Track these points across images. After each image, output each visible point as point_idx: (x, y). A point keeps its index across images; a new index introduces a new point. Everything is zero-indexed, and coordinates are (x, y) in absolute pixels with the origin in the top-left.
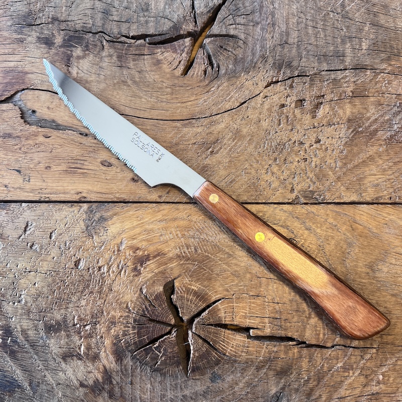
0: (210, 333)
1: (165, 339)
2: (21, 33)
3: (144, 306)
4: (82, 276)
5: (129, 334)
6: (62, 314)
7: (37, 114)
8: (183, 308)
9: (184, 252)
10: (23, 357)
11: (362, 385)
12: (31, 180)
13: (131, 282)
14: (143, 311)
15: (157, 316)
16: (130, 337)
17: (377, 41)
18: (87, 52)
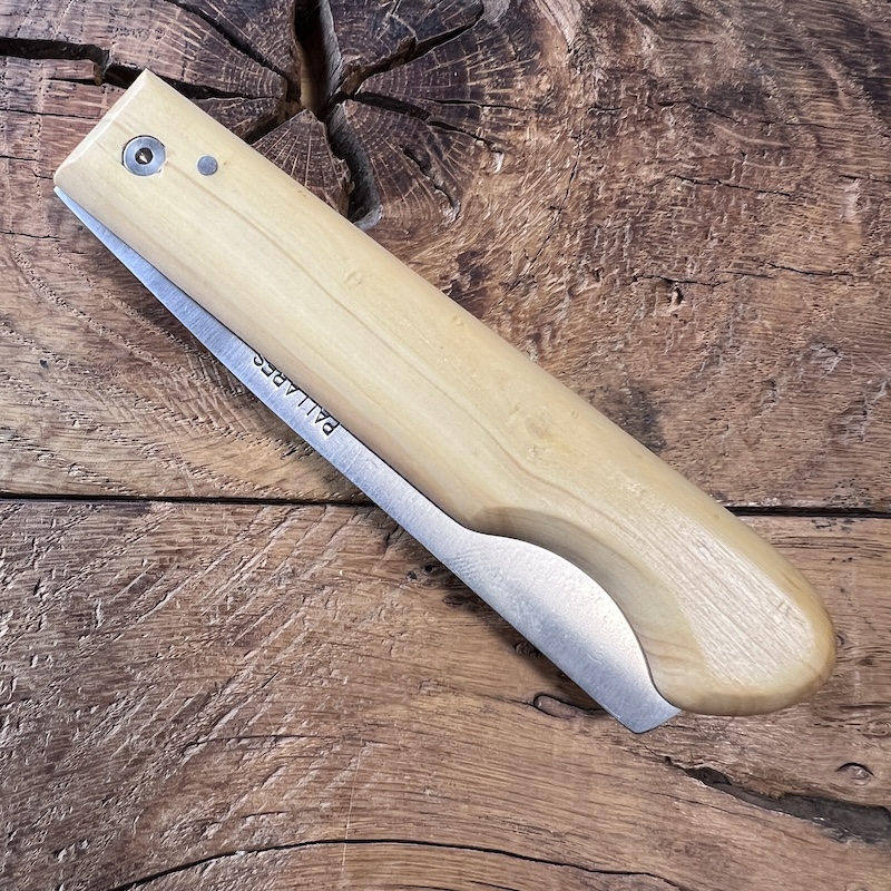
0: (231, 73)
1: (374, 59)
3: (446, 156)
4: (656, 258)
5: (490, 75)
6: (712, 142)
8: (315, 149)
10: (820, 19)
13: (491, 234)
14: (447, 144)
15: (400, 126)
16: (487, 66)
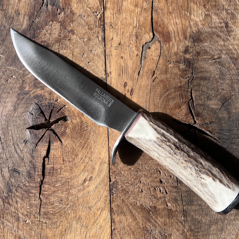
0: (47, 138)
1: (44, 118)
2: (190, 38)
3: (58, 107)
7: (148, 50)
8: (58, 125)
9: (84, 125)
11: (23, 212)
12: (116, 50)
14: (56, 107)
15: (54, 114)
16: (44, 102)
17: (201, 224)
18: (182, 71)
